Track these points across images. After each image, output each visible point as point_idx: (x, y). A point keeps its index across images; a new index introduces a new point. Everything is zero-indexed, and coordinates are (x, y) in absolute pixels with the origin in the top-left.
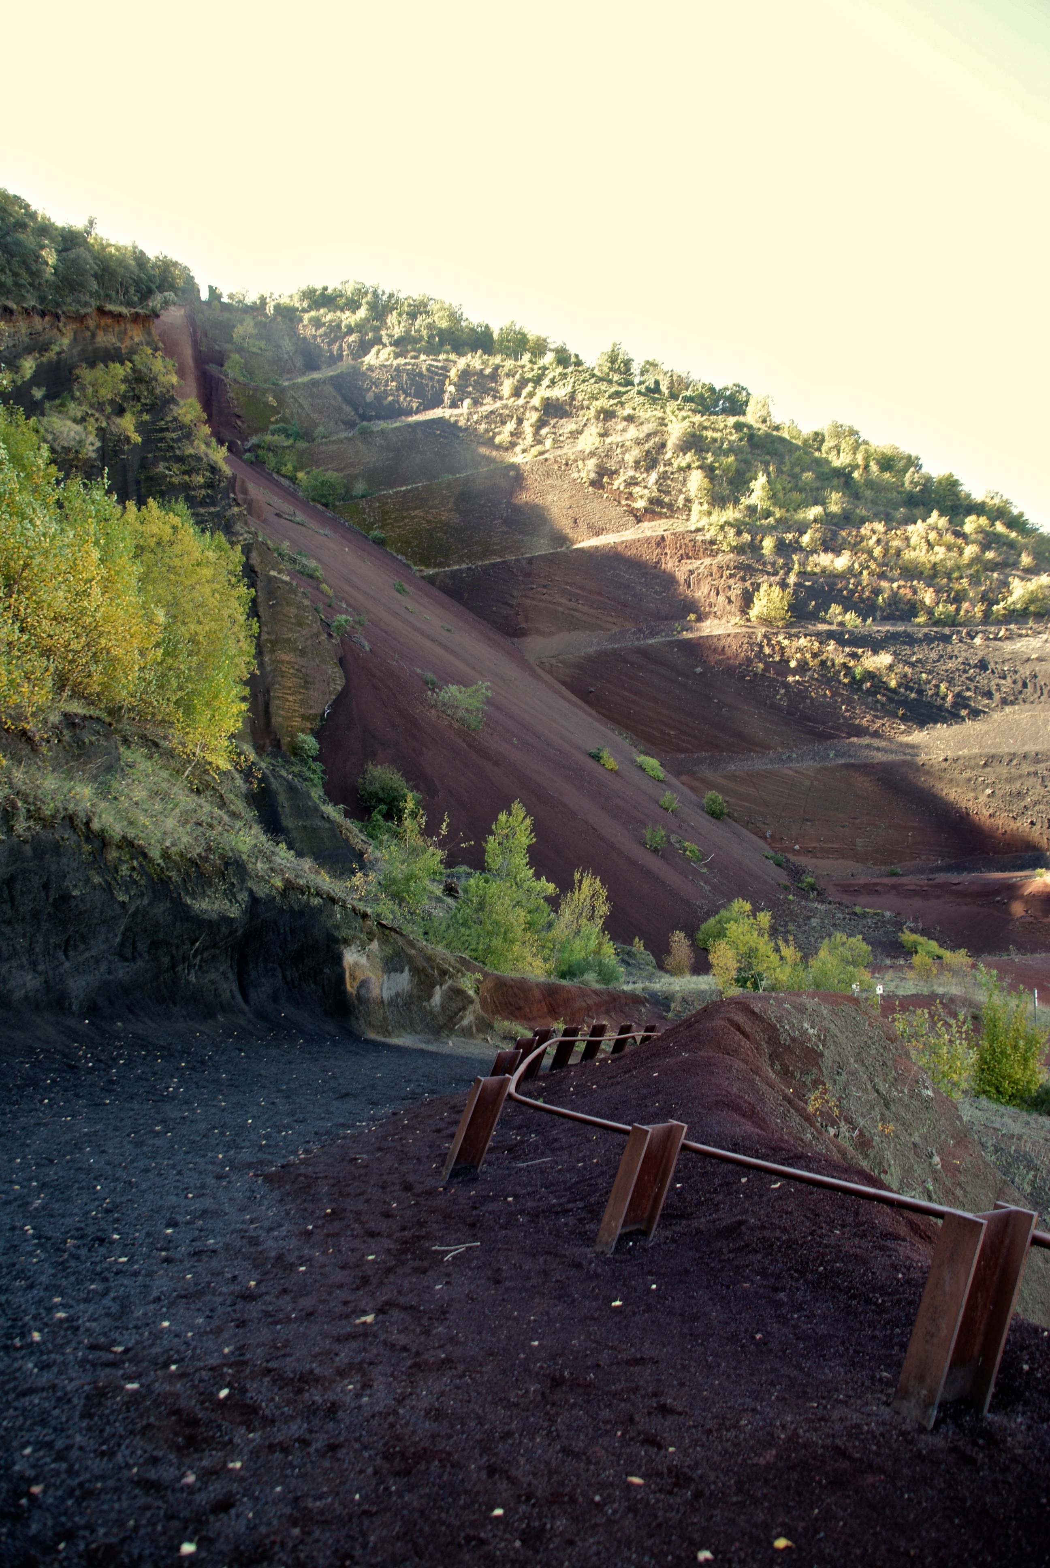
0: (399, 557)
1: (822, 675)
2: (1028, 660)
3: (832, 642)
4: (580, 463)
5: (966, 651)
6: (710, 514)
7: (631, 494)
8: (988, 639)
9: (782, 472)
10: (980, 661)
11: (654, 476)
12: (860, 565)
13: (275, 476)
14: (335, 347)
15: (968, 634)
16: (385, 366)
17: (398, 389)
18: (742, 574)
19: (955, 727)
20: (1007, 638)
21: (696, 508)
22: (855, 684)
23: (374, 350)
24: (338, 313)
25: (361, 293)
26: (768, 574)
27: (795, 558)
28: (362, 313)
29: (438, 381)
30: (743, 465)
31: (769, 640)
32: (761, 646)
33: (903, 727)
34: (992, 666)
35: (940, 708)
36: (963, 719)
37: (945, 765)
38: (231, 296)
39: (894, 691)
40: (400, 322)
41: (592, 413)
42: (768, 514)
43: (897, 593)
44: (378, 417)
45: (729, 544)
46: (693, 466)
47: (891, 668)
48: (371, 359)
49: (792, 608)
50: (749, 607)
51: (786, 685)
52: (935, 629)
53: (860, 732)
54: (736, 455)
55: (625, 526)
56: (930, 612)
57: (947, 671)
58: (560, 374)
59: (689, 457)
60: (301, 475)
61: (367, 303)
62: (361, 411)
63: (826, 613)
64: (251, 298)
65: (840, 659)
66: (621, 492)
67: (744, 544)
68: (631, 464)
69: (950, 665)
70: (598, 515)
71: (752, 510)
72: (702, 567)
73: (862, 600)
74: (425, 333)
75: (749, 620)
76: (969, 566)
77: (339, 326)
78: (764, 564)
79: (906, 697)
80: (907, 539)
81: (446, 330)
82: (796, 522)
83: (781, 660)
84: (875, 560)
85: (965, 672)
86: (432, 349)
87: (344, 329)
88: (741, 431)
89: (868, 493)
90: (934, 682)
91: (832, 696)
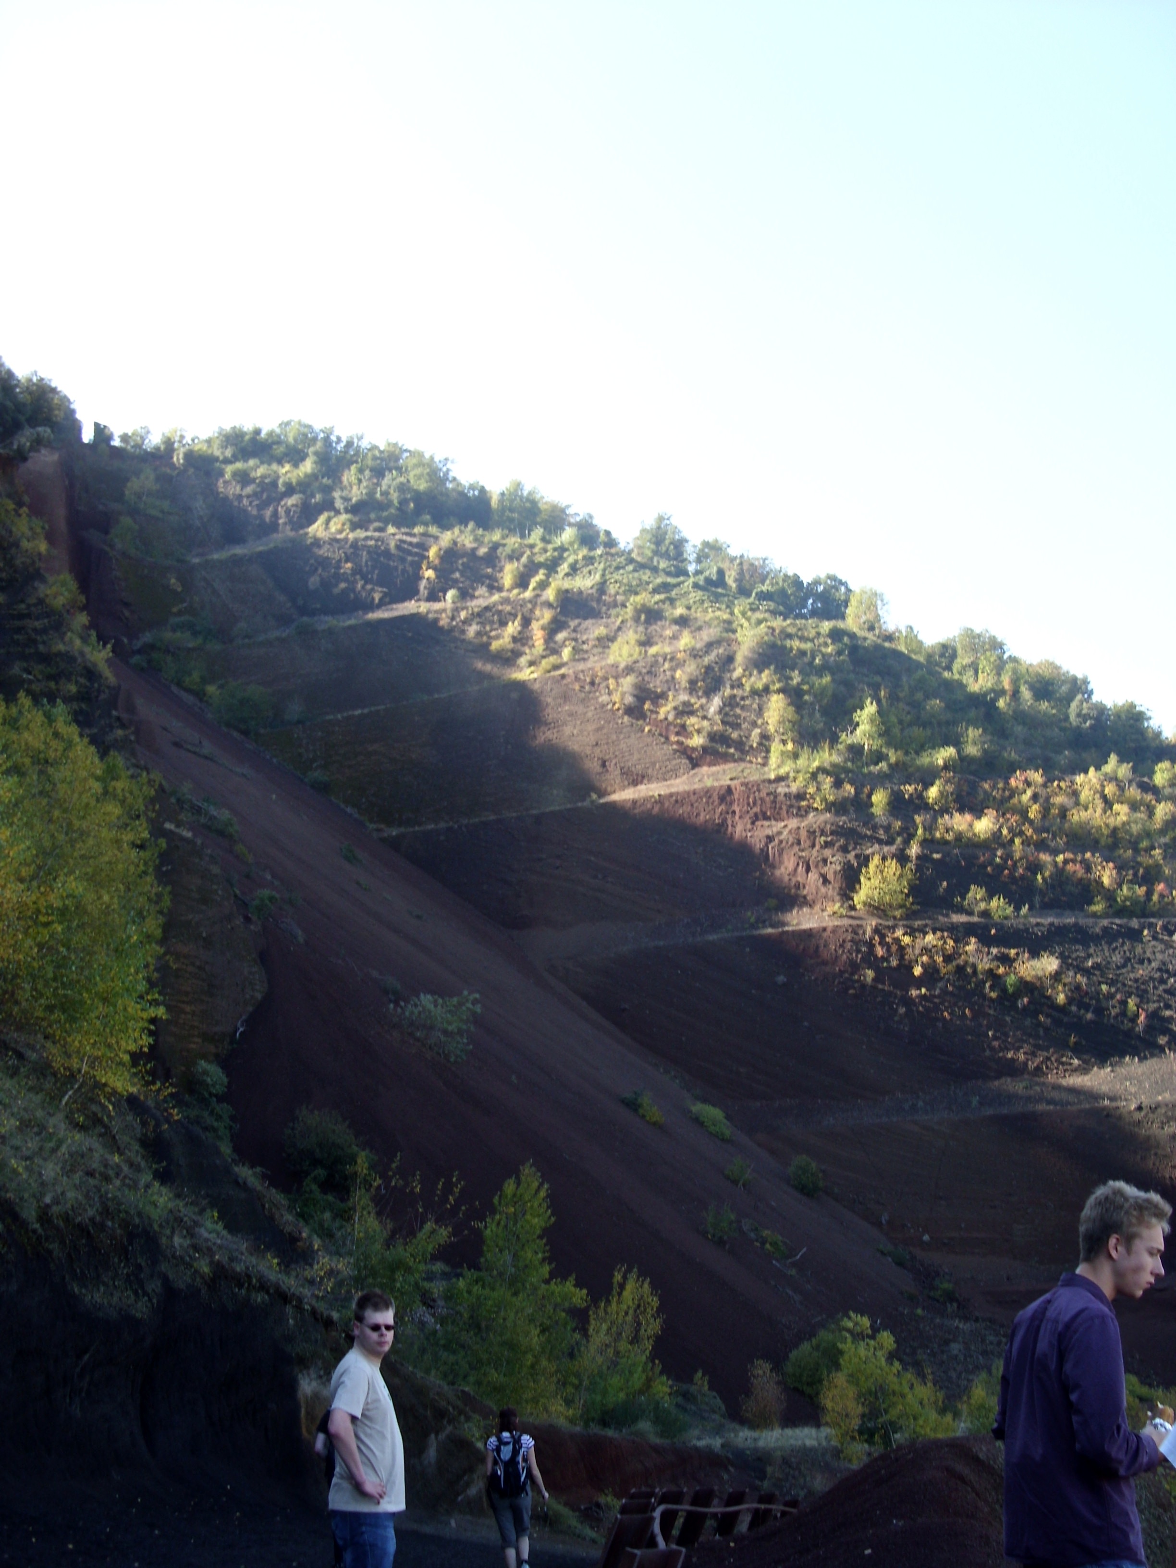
0: (349, 810)
1: (960, 988)
3: (973, 940)
4: (611, 681)
5: (1162, 952)
6: (796, 756)
7: (683, 726)
9: (898, 699)
11: (717, 702)
12: (1010, 830)
13: (174, 688)
14: (268, 513)
15: (1165, 928)
16: (337, 541)
17: (356, 571)
18: (842, 841)
19: (1152, 1063)
21: (776, 748)
22: (1007, 999)
23: (322, 519)
24: (274, 466)
25: (307, 437)
26: (880, 842)
27: (918, 819)
28: (308, 466)
29: (412, 563)
30: (842, 688)
31: (883, 937)
32: (871, 945)
33: (1076, 1062)
35: (1129, 1034)
36: (1162, 1049)
37: (1138, 1116)
38: (125, 438)
39: (1062, 1010)
40: (360, 481)
41: (630, 610)
42: (878, 757)
43: (1063, 869)
44: (326, 611)
45: (824, 799)
46: (772, 687)
47: (1056, 977)
48: (317, 529)
49: (914, 890)
50: (853, 890)
51: (908, 1002)
52: (1118, 921)
53: (1013, 1070)
54: (833, 674)
55: (675, 773)
56: (1110, 896)
57: (1136, 980)
58: (584, 558)
59: (766, 676)
60: (211, 689)
61: (316, 453)
62: (300, 602)
63: (963, 898)
64: (154, 440)
65: (984, 964)
66: (669, 724)
67: (845, 799)
68: (684, 684)
69: (1142, 972)
70: (636, 756)
71: (856, 750)
72: (785, 832)
73: (1013, 879)
74: (395, 497)
75: (853, 908)
76: (1163, 832)
77: (274, 484)
78: (875, 828)
79: (1080, 1018)
80: (1075, 794)
81: (425, 493)
82: (919, 769)
83: (899, 966)
84: (1031, 822)
85: (1163, 981)
86: (404, 520)
87: (281, 488)
88: (840, 640)
89: (1019, 729)
90: (1118, 997)
91: (975, 1017)
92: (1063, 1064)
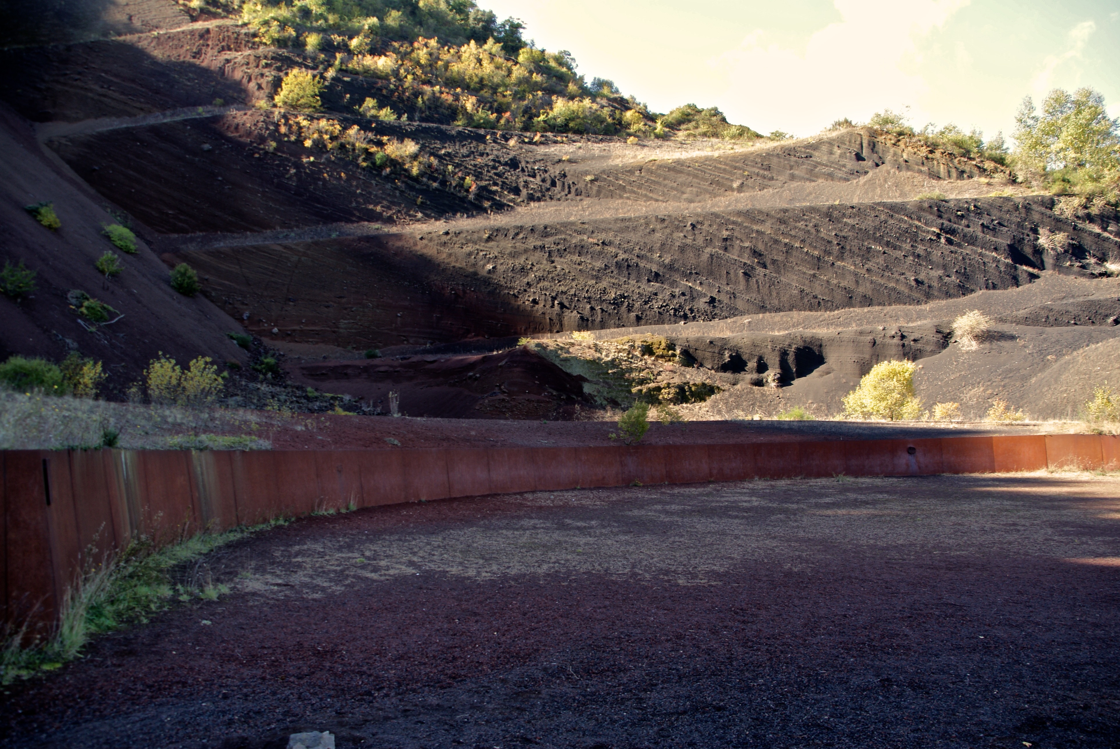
1: (340, 159)
2: (560, 161)
3: (355, 127)
5: (498, 150)
6: (260, 11)
8: (523, 142)
10: (511, 160)
15: (504, 136)
18: (279, 64)
20: (542, 143)
21: (249, 8)
22: (375, 169)
27: (338, 56)
33: (420, 215)
34: (523, 164)
35: (463, 200)
36: (485, 210)
39: (416, 179)
42: (321, 18)
43: (439, 97)
47: (414, 157)
49: (323, 97)
50: (276, 93)
51: (299, 166)
52: (471, 129)
53: (371, 217)
55: (179, 25)
56: (470, 117)
57: (475, 166)
63: (360, 107)
65: (362, 144)
67: (288, 39)
69: (479, 160)
71: (305, 11)
72: (240, 58)
73: (400, 99)
75: (275, 106)
76: (517, 84)
78: (305, 58)
79: (428, 186)
80: (459, 55)
82: (349, 28)
83: (297, 140)
84: (421, 66)
85: (494, 168)
89: (431, 21)
90: (459, 174)
91: (348, 180)
92: (410, 216)
